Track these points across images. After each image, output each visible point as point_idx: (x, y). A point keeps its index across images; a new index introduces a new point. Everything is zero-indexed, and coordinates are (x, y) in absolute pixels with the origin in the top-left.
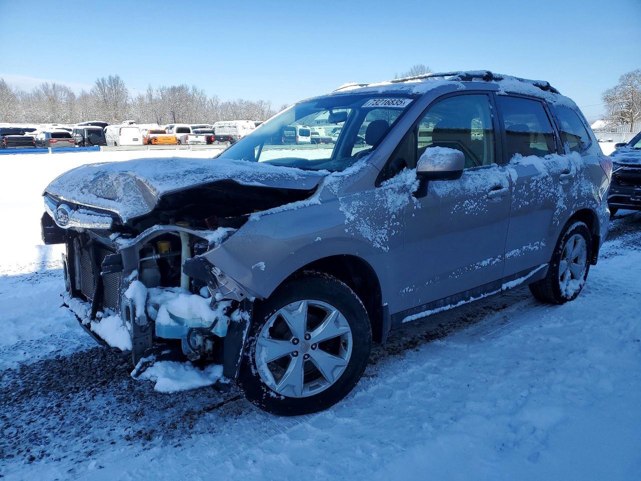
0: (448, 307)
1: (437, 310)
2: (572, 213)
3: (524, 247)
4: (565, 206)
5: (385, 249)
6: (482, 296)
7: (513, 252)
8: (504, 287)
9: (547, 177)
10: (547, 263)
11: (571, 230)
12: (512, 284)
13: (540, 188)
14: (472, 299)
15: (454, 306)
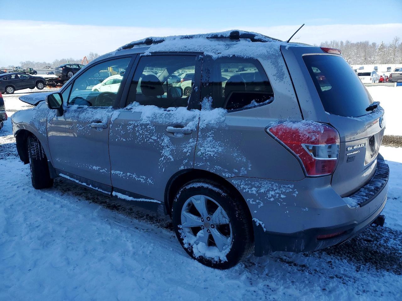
0: (77, 181)
1: (71, 179)
2: (182, 168)
3: (128, 174)
4: (171, 157)
5: (44, 135)
6: (97, 189)
7: (118, 172)
8: (114, 193)
9: (148, 124)
10: (161, 202)
11: (192, 186)
12: (120, 195)
13: (138, 131)
14: (90, 186)
15: (80, 183)
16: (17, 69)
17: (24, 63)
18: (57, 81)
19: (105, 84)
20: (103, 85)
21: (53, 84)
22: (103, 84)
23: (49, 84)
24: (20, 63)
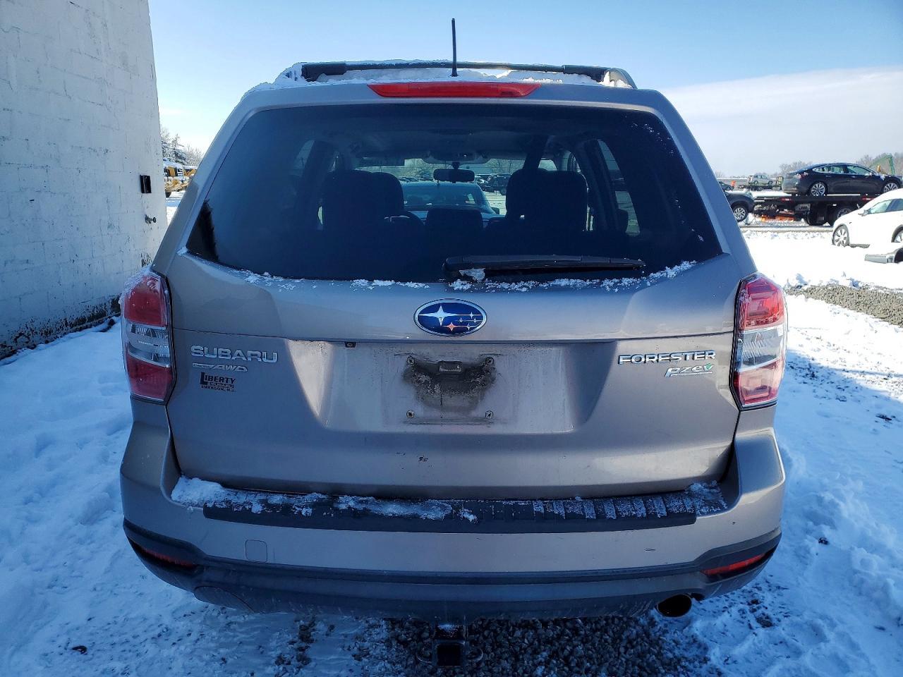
16: (756, 179)
17: (790, 166)
18: (780, 204)
19: (869, 212)
20: (862, 215)
21: (769, 210)
22: (862, 213)
23: (762, 211)
24: (782, 167)
